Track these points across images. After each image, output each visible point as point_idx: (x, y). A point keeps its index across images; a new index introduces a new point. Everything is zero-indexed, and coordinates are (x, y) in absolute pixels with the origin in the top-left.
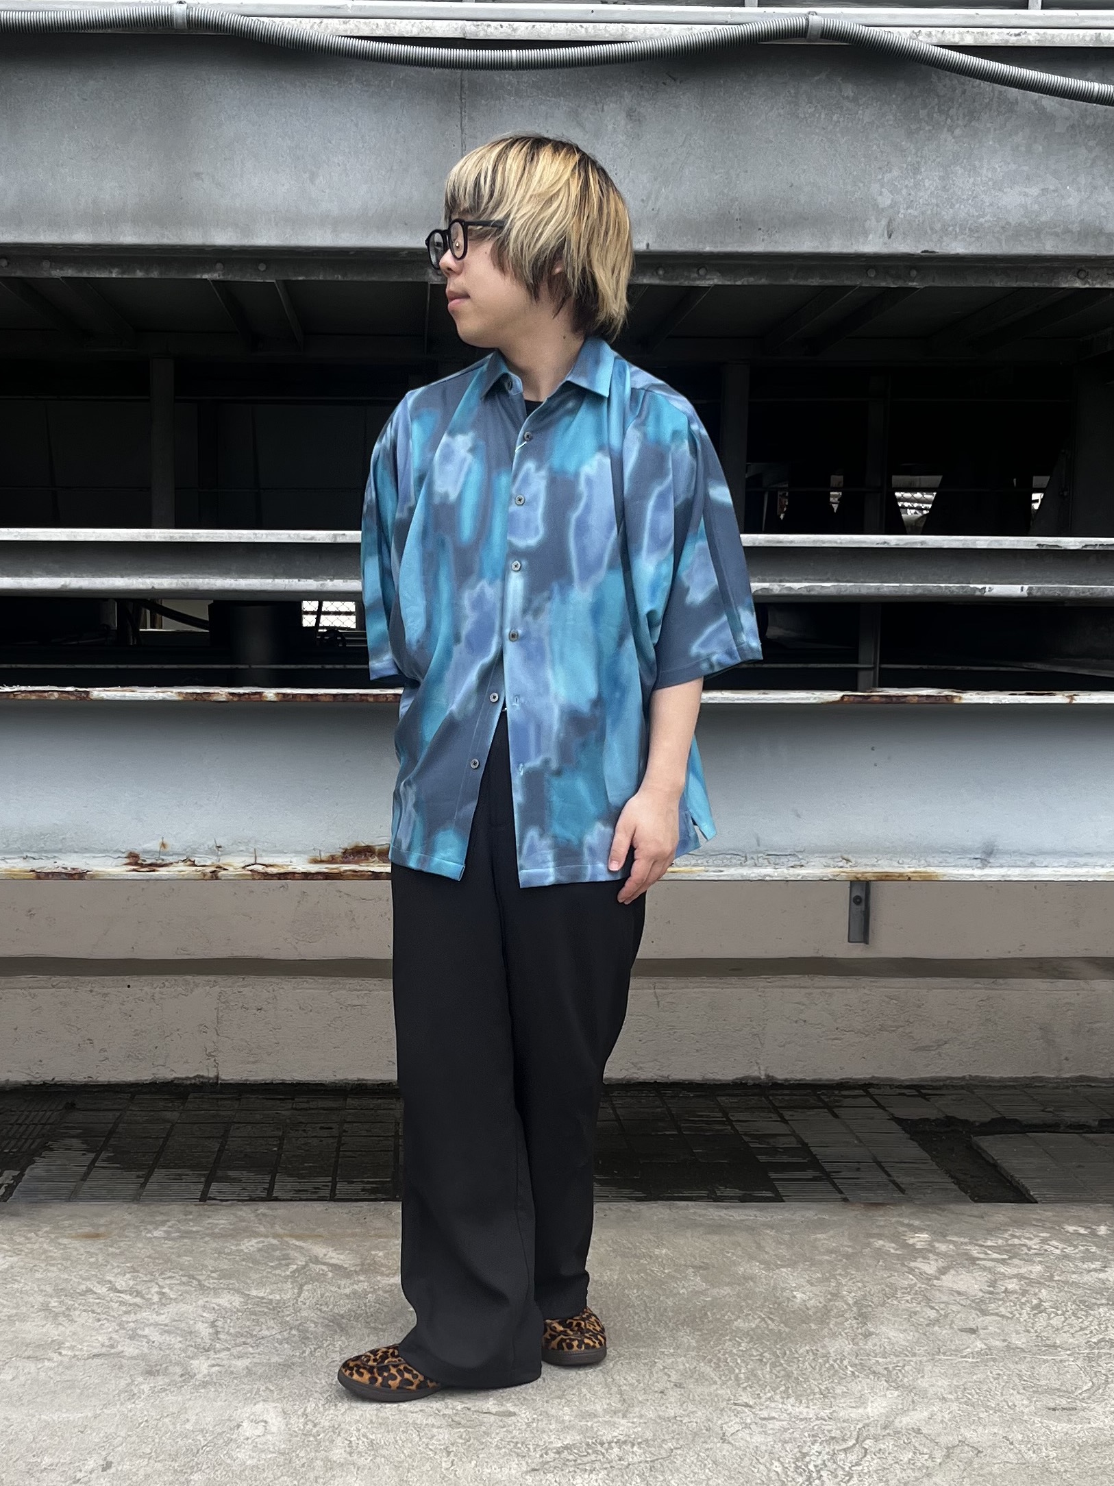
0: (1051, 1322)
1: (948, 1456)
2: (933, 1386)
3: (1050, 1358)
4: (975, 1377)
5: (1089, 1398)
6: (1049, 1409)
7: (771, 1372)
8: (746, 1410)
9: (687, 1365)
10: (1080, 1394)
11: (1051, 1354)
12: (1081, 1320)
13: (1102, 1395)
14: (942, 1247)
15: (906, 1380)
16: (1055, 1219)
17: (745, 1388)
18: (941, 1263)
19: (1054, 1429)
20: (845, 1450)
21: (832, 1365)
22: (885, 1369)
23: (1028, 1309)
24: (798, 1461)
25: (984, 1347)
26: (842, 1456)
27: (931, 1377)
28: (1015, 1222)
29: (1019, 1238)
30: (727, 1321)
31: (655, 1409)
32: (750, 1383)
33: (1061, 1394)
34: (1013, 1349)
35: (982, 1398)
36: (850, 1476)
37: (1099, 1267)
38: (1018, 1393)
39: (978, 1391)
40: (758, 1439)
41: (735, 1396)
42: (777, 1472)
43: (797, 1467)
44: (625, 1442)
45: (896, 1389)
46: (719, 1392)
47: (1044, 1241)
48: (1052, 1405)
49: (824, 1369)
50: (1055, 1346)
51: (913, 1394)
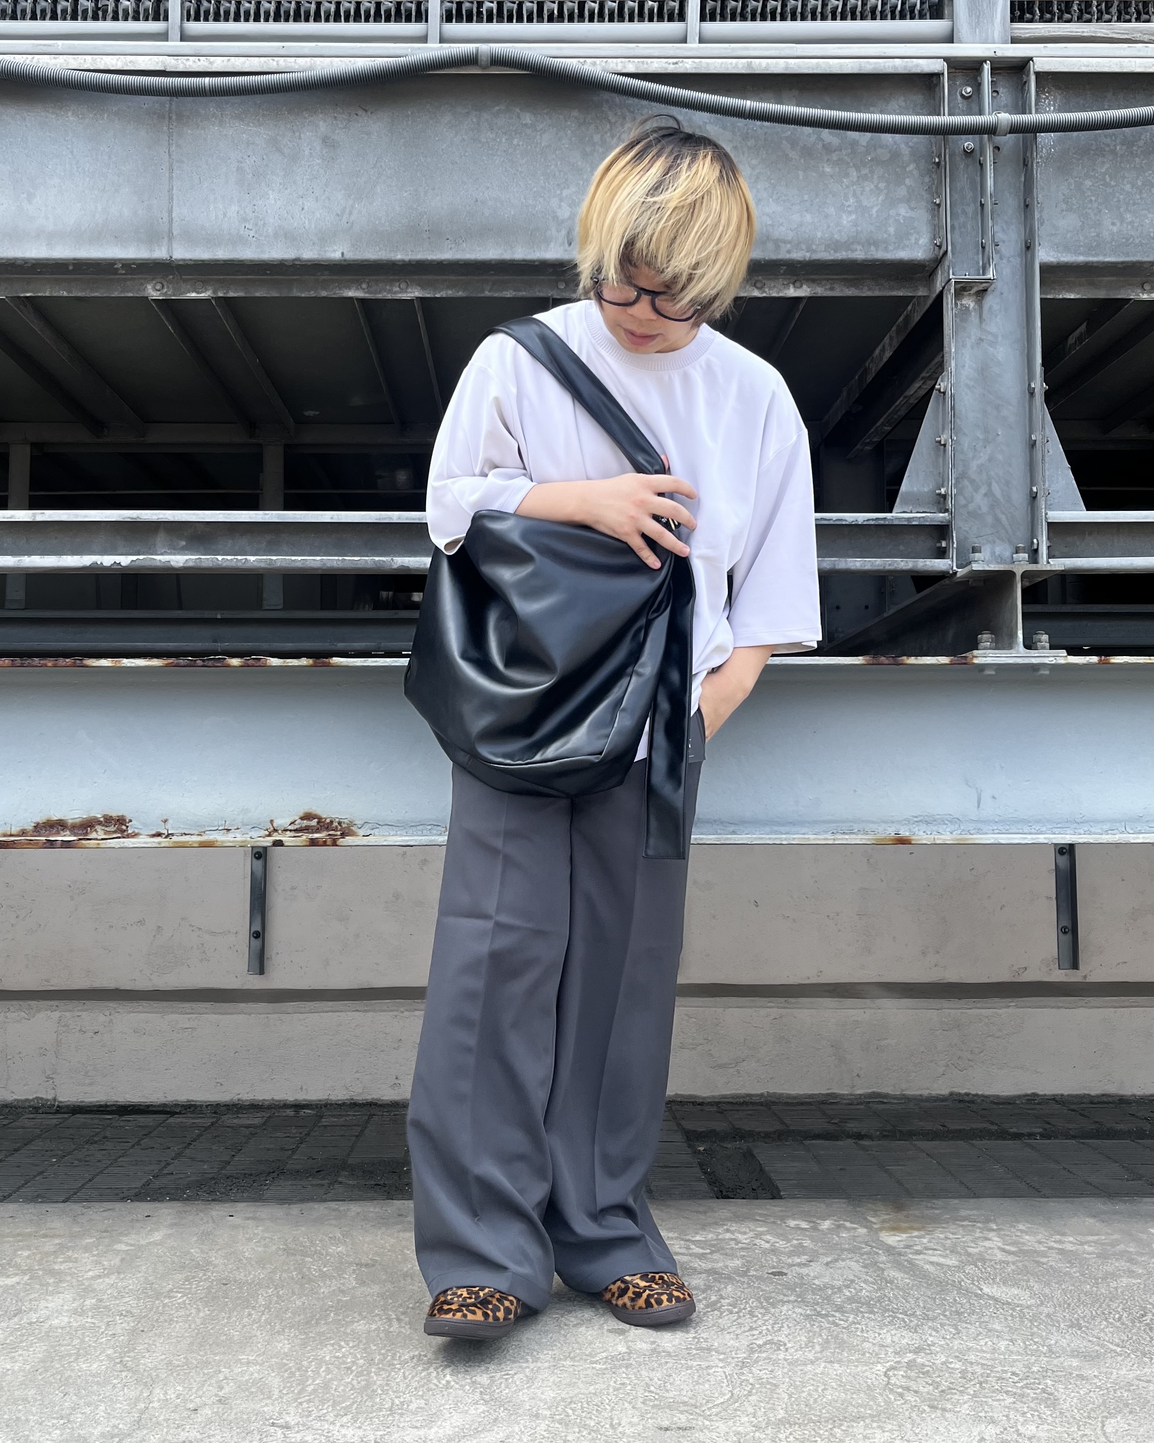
0: (720, 1321)
2: (533, 1398)
3: (695, 1363)
4: (592, 1387)
5: (716, 1415)
6: (661, 1429)
7: (350, 1383)
8: (280, 1432)
9: (256, 1375)
10: (709, 1409)
11: (700, 1358)
12: (755, 1319)
13: (735, 1410)
15: (507, 1391)
16: (781, 1214)
17: (301, 1404)
21: (429, 1374)
22: (493, 1377)
23: (702, 1306)
25: (624, 1350)
27: (538, 1389)
28: (738, 1217)
29: (732, 1232)
30: (347, 1322)
31: (167, 1433)
32: (312, 1397)
33: (686, 1408)
34: (659, 1353)
35: (584, 1414)
37: (804, 1261)
38: (633, 1407)
39: (586, 1405)
41: (280, 1413)
46: (266, 1409)
47: (758, 1235)
48: (666, 1423)
49: (416, 1379)
50: (709, 1350)
51: (502, 1409)
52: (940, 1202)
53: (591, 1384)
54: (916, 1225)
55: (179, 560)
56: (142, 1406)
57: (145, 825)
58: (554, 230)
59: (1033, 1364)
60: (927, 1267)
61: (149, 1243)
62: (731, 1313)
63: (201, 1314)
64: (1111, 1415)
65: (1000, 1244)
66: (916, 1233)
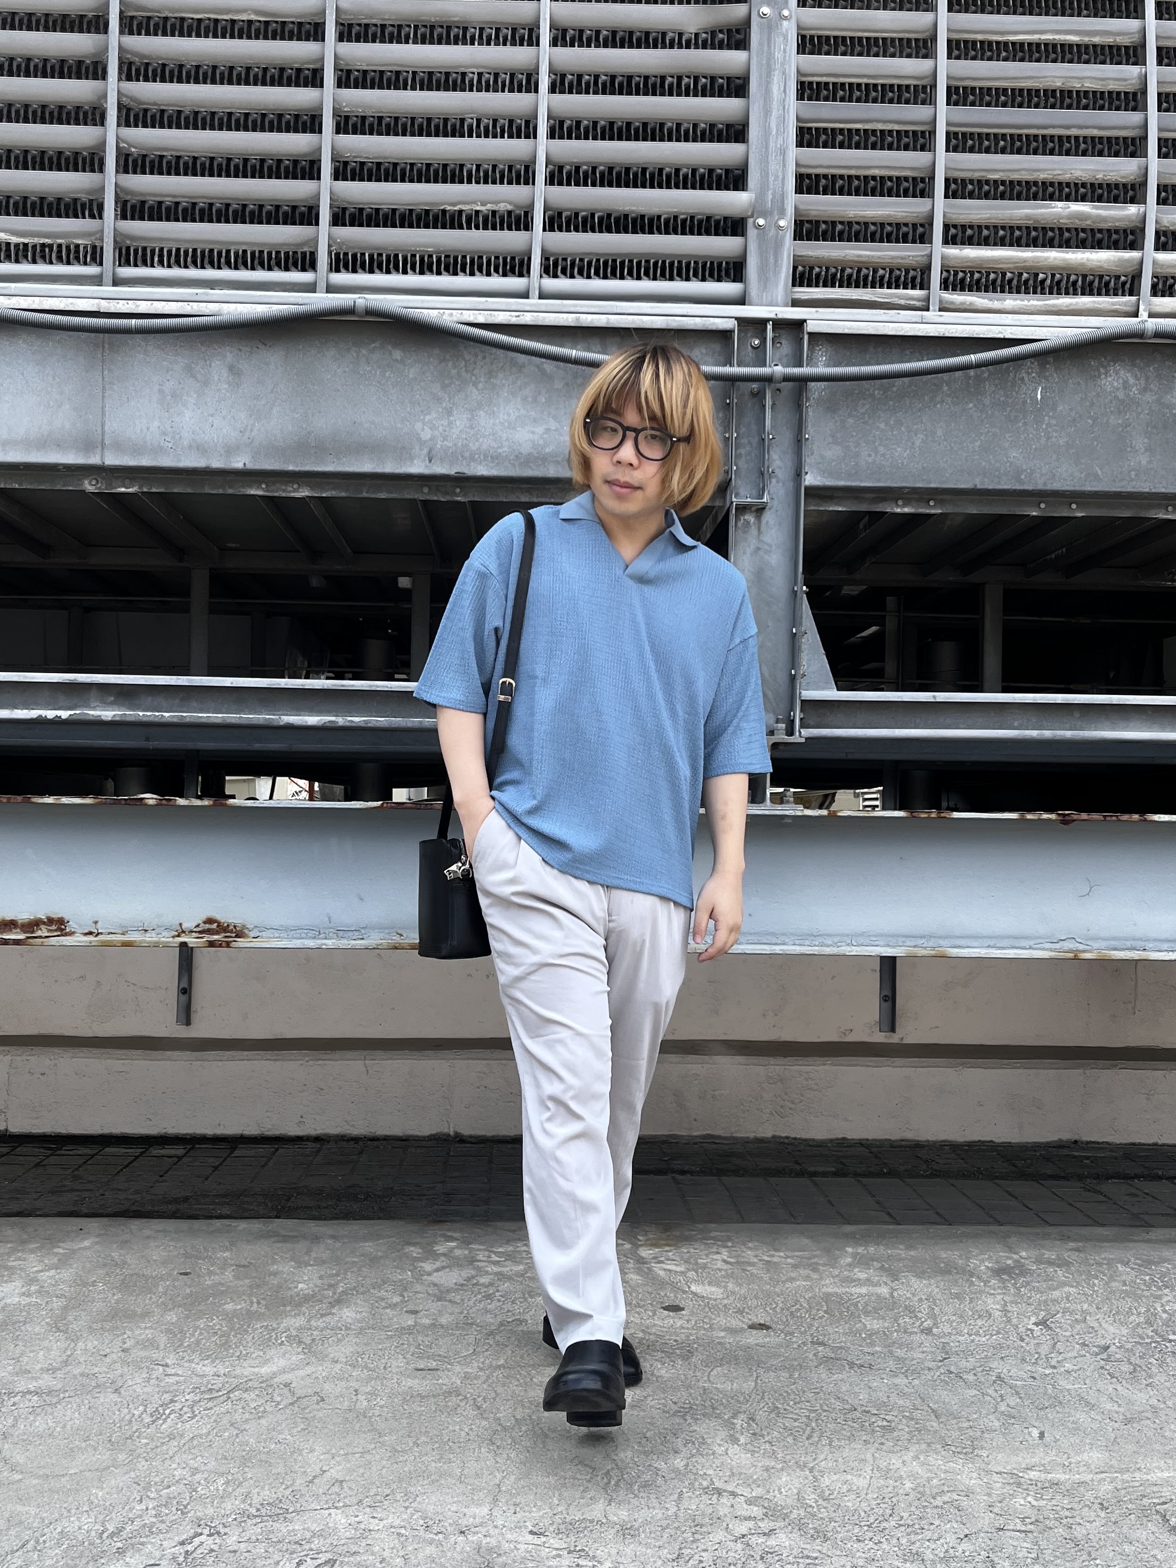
1: (292, 1404)
2: (337, 1352)
3: (459, 1333)
4: (380, 1346)
6: (416, 1369)
7: (215, 1341)
8: (161, 1368)
9: (150, 1336)
10: (454, 1359)
11: (463, 1329)
14: (458, 1252)
15: (321, 1347)
17: (178, 1352)
18: (444, 1264)
19: (404, 1383)
20: (211, 1399)
21: (271, 1336)
22: (313, 1339)
24: (162, 1406)
25: (412, 1324)
26: (202, 1403)
27: (344, 1346)
30: (220, 1304)
31: (85, 1367)
32: (187, 1349)
33: (439, 1358)
34: (435, 1325)
35: (368, 1361)
36: (192, 1418)
38: (404, 1357)
40: (146, 1390)
41: (163, 1358)
42: (134, 1415)
43: (157, 1410)
44: (31, 1393)
45: (305, 1353)
46: (154, 1355)
48: (422, 1366)
49: (261, 1339)
50: (472, 1324)
51: (314, 1357)
52: (700, 1226)
53: (380, 1344)
54: (670, 1242)
55: (108, 714)
56: (69, 1353)
57: (80, 926)
58: (417, 448)
59: (691, 1335)
60: (662, 1273)
61: (80, 1249)
62: (499, 1301)
63: (116, 1297)
64: (721, 1365)
65: (725, 1258)
66: (667, 1248)
